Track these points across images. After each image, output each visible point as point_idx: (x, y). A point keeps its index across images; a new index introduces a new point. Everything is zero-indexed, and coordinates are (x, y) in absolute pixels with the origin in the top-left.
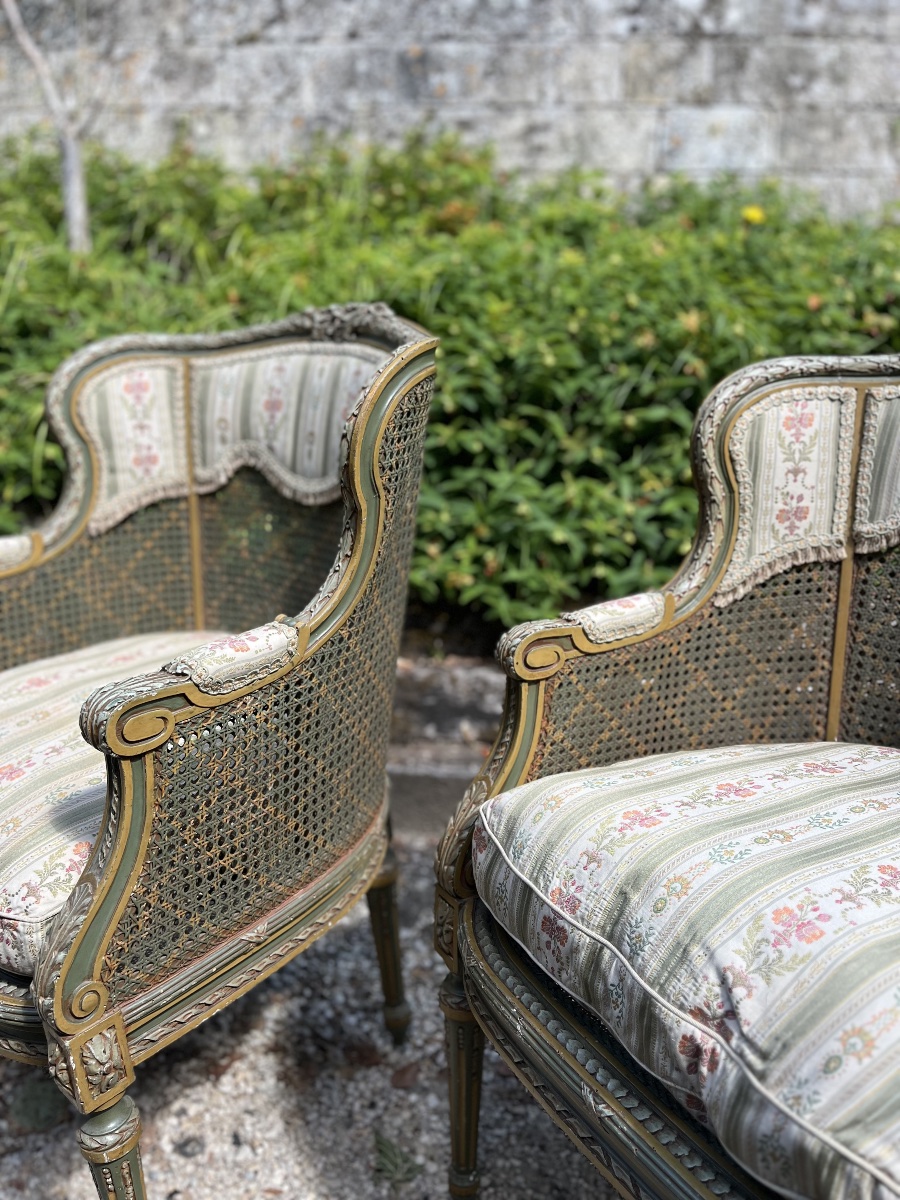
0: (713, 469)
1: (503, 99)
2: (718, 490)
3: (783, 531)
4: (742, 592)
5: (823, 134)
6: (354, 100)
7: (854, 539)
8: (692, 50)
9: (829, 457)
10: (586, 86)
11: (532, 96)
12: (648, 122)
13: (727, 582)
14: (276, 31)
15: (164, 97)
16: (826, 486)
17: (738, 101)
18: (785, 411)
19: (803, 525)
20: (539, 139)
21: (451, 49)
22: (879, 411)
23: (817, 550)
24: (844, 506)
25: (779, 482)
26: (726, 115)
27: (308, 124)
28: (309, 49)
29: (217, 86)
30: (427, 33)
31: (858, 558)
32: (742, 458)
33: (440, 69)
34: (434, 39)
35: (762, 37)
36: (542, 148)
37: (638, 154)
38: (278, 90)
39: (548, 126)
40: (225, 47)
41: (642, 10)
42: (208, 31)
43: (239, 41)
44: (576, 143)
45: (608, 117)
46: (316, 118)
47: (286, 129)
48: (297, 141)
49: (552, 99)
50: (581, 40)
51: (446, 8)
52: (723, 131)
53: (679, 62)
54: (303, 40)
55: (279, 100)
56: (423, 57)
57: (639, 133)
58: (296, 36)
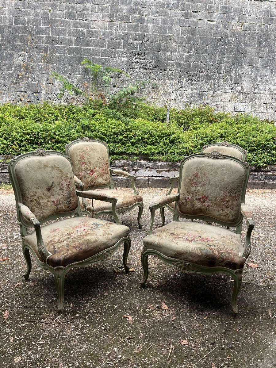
10: (225, 99)
14: (181, 89)
15: (164, 97)
17: (245, 102)
21: (206, 93)
26: (244, 104)
33: (205, 96)
34: (204, 91)
35: (249, 93)
36: (218, 107)
37: (232, 109)
38: (181, 97)
39: (219, 104)
40: (173, 91)
41: (233, 89)
42: (171, 88)
43: (175, 90)
44: (223, 107)
45: (228, 103)
46: (186, 102)
47: (182, 103)
48: (183, 105)
49: (220, 101)
50: (224, 93)
51: (205, 87)
52: (244, 106)
53: (238, 96)
54: (185, 90)
55: (181, 99)
56: (202, 94)
57: (232, 106)
58: (184, 90)
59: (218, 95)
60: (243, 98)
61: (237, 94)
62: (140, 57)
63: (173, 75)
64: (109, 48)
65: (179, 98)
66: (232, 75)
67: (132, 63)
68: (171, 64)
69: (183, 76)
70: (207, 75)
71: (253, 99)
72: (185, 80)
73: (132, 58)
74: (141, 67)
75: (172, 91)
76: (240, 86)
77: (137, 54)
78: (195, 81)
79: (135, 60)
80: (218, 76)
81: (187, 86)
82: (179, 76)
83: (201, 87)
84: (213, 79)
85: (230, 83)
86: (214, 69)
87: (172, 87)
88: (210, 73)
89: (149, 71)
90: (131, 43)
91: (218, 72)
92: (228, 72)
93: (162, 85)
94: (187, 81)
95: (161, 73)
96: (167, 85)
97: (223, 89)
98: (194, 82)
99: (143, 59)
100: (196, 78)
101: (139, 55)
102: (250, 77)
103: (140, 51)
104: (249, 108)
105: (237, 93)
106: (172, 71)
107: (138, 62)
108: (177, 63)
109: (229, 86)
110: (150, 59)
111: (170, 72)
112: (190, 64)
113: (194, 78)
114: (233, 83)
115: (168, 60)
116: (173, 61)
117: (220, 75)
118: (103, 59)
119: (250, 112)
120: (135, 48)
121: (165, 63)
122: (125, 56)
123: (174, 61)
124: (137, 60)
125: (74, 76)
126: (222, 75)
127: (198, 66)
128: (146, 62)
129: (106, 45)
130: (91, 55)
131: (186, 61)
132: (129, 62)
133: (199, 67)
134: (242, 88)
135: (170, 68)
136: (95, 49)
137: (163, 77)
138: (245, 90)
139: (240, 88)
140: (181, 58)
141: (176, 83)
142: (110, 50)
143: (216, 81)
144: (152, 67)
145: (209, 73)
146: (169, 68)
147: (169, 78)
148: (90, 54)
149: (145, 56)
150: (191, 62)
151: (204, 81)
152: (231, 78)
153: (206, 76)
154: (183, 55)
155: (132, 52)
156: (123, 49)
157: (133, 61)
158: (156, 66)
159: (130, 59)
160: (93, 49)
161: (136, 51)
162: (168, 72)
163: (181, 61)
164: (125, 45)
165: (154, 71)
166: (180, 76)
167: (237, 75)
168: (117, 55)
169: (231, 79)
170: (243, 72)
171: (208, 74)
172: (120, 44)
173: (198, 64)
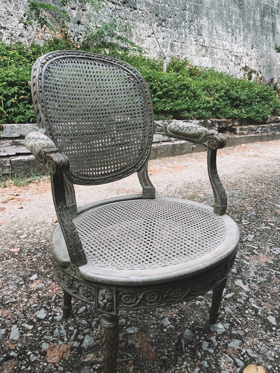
1: (182, 53)
5: (215, 63)
10: (192, 52)
11: (186, 53)
12: (198, 58)
14: (153, 36)
17: (207, 56)
21: (176, 43)
26: (206, 59)
27: (158, 53)
29: (145, 44)
33: (175, 46)
34: (173, 41)
35: (209, 47)
37: (198, 63)
39: (188, 58)
40: (146, 37)
41: (197, 41)
42: (143, 34)
45: (194, 57)
47: (155, 53)
48: (157, 56)
50: (190, 44)
51: (175, 36)
53: (201, 50)
56: (173, 44)
60: (205, 52)
61: (200, 47)
63: (143, 16)
65: (153, 48)
66: (195, 24)
68: (140, 2)
69: (153, 19)
71: (212, 54)
72: (156, 24)
76: (202, 38)
81: (159, 33)
83: (171, 35)
84: (180, 27)
86: (180, 15)
88: (177, 19)
89: (118, 7)
91: (184, 19)
92: (191, 21)
93: (133, 28)
94: (158, 26)
95: (131, 11)
96: (139, 28)
97: (189, 40)
98: (164, 28)
100: (165, 23)
102: (208, 29)
104: (210, 63)
106: (142, 11)
109: (194, 37)
112: (158, 6)
114: (196, 34)
119: (211, 67)
126: (187, 23)
133: (167, 11)
134: (204, 40)
137: (134, 18)
138: (206, 44)
141: (148, 28)
143: (183, 30)
144: (121, 2)
146: (138, 6)
147: (140, 20)
150: (159, 3)
151: (173, 29)
152: (194, 28)
158: (125, 1)
162: (138, 12)
167: (198, 26)
170: (202, 23)
171: (175, 21)
173: (165, 7)
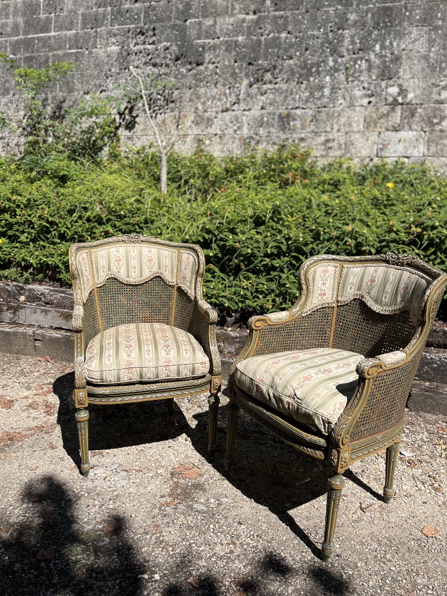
0: (303, 282)
1: (317, 130)
2: (304, 287)
3: (320, 298)
4: (309, 313)
6: (261, 131)
7: (338, 301)
8: (393, 109)
9: (332, 281)
10: (350, 125)
11: (328, 129)
12: (374, 138)
13: (305, 310)
14: (236, 107)
15: (196, 131)
16: (331, 288)
17: (411, 129)
18: (322, 269)
19: (325, 297)
20: (330, 145)
21: (298, 112)
22: (345, 270)
23: (328, 304)
24: (335, 293)
25: (320, 286)
26: (405, 134)
27: (245, 140)
28: (246, 113)
29: (213, 126)
30: (290, 107)
31: (338, 306)
32: (311, 279)
33: (294, 120)
34: (292, 109)
35: (421, 104)
36: (330, 148)
37: (368, 150)
38: (235, 128)
39: (334, 140)
40: (217, 113)
41: (373, 95)
42: (212, 108)
43: (223, 111)
44: (343, 146)
45: (357, 136)
46: (247, 138)
47: (237, 141)
48: (241, 146)
49: (335, 130)
50: (349, 107)
51: (297, 97)
52: (405, 141)
53: (387, 115)
54: (244, 110)
55: (235, 131)
56: (288, 116)
57: (370, 142)
58: (242, 109)
59: (330, 116)
60: (402, 119)
61: (385, 109)
62: (144, 39)
63: (216, 74)
64: (83, 28)
65: (231, 131)
66: (372, 57)
67: (128, 54)
68: (214, 48)
69: (241, 73)
70: (304, 66)
71: (435, 121)
72: (245, 82)
73: (128, 44)
74: (146, 63)
75: (214, 114)
76: (394, 86)
77: (139, 33)
78: (271, 82)
79: (135, 49)
80: (331, 63)
81: (252, 98)
82: (232, 76)
83: (286, 97)
84: (318, 72)
85: (367, 78)
86: (322, 45)
87: (216, 105)
88: (310, 57)
89: (163, 70)
90: (127, 11)
91: (334, 51)
92: (360, 50)
93: (191, 100)
94: (251, 86)
95: (190, 70)
96: (202, 100)
97: (344, 98)
98: (269, 86)
99: (150, 44)
100: (273, 74)
101: (143, 34)
102: (426, 58)
103: (145, 24)
104: (421, 146)
105: (386, 105)
106: (216, 64)
107: (141, 52)
108: (227, 42)
109: (364, 88)
110: (167, 42)
111: (211, 67)
112: (260, 41)
113: (268, 76)
114: (374, 78)
115: (207, 37)
116: (218, 38)
117: (339, 60)
118: (72, 53)
119: (424, 156)
120: (136, 19)
121: (200, 46)
122: (115, 41)
123: (221, 39)
124: (137, 47)
125: (19, 97)
126: (344, 59)
127: (280, 43)
128: (157, 50)
129: (78, 24)
130: (52, 49)
131: (249, 34)
132: (121, 53)
133: (283, 46)
134: (401, 89)
135: (212, 57)
136: (58, 35)
137: (194, 82)
138: (410, 96)
139: (394, 90)
140: (238, 29)
141: (225, 94)
142: (86, 34)
143: (328, 78)
144: (170, 59)
145: (308, 59)
146: (208, 56)
147: (207, 83)
148: (49, 47)
149: (154, 35)
150: (262, 36)
151: (294, 81)
152: (369, 65)
153: (300, 67)
154: (244, 21)
155: (129, 32)
156: (111, 26)
157: (131, 50)
158: (180, 56)
159: (123, 47)
160: (54, 37)
161: (137, 28)
162: (207, 68)
163: (238, 36)
164: (116, 18)
165: (175, 68)
166: (234, 75)
167: (386, 56)
168: (98, 42)
169: (369, 69)
170: (403, 46)
171: (305, 62)
172: (104, 17)
173: (280, 38)
